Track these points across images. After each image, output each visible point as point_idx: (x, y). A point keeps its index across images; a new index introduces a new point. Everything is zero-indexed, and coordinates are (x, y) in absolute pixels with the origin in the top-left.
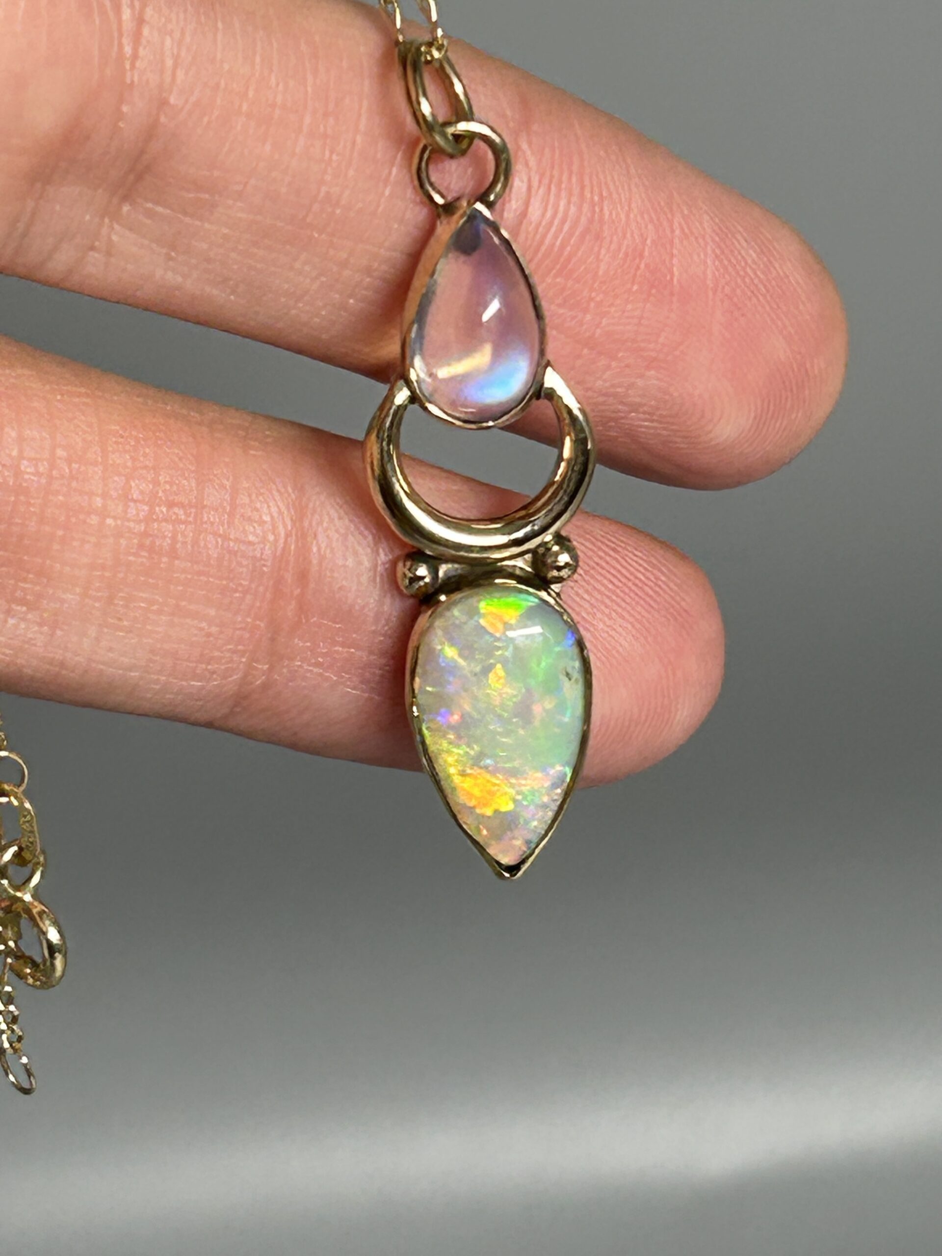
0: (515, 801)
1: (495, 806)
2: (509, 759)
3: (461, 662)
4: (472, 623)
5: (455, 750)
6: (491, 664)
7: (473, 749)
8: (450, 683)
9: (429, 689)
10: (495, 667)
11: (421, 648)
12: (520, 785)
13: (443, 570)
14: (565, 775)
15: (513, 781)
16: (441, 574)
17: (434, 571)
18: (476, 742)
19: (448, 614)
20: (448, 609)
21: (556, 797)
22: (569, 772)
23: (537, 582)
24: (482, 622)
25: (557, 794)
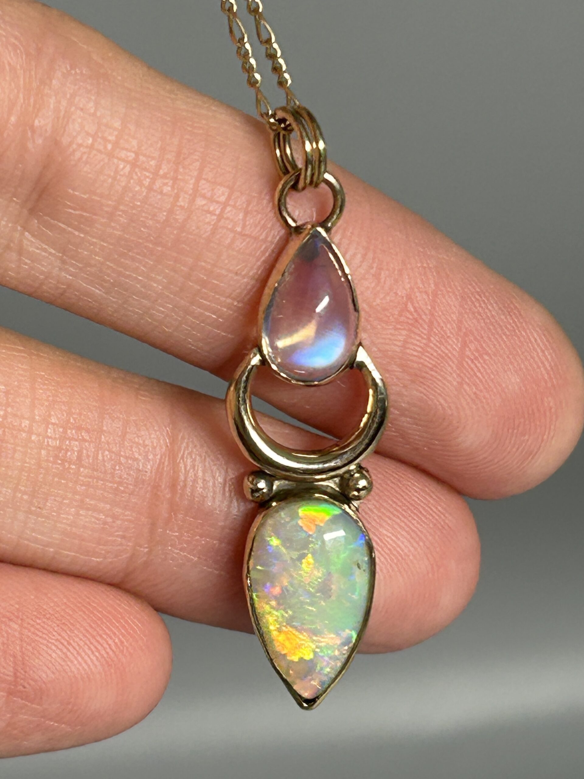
0: (315, 653)
1: (301, 655)
2: (312, 622)
3: (283, 550)
4: (294, 523)
5: (275, 612)
6: (304, 553)
7: (287, 612)
8: (274, 564)
9: (259, 567)
10: (307, 556)
11: (257, 538)
12: (320, 642)
13: (276, 485)
14: (352, 637)
15: (315, 638)
16: (275, 487)
17: (270, 485)
18: (290, 607)
19: (277, 515)
20: (277, 512)
21: (344, 652)
22: (354, 636)
23: (342, 498)
24: (300, 522)
25: (345, 650)
